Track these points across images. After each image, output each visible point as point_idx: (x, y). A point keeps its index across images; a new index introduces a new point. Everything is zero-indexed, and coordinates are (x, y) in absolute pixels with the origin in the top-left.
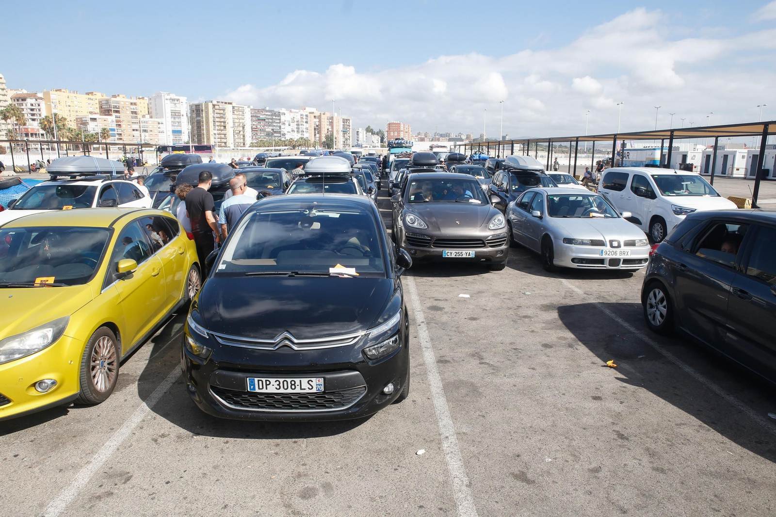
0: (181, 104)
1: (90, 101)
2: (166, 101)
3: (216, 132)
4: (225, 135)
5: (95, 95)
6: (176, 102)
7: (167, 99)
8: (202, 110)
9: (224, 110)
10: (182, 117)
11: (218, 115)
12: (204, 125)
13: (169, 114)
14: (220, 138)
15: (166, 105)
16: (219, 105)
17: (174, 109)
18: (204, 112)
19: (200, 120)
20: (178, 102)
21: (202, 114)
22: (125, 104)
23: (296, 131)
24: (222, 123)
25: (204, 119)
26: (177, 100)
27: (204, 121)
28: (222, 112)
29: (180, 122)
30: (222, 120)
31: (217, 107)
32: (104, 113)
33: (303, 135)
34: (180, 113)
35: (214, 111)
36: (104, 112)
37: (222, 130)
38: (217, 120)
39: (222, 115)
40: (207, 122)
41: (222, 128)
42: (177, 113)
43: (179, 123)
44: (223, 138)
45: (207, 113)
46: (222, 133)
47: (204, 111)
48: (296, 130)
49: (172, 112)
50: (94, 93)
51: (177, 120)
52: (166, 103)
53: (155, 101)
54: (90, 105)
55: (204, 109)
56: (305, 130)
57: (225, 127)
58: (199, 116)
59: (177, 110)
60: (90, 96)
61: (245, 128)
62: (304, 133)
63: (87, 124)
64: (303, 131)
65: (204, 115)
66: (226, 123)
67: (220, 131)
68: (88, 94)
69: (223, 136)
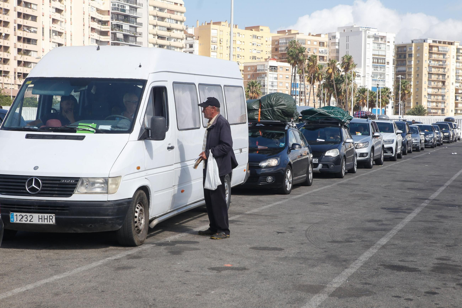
0: (388, 44)
1: (255, 40)
2: (368, 39)
3: (431, 91)
4: (443, 96)
5: (262, 30)
6: (380, 41)
7: (369, 37)
8: (410, 55)
9: (444, 55)
10: (387, 66)
11: (436, 64)
12: (412, 79)
13: (369, 62)
14: (436, 102)
15: (367, 46)
16: (438, 47)
17: (377, 53)
18: (413, 59)
19: (405, 71)
20: (383, 42)
21: (410, 61)
22: (312, 44)
24: (441, 77)
25: (413, 69)
26: (382, 39)
27: (413, 73)
28: (441, 57)
29: (384, 74)
30: (441, 71)
31: (435, 50)
32: (280, 58)
34: (384, 59)
35: (430, 57)
36: (281, 56)
37: (439, 89)
38: (434, 71)
39: (441, 63)
40: (419, 75)
41: (440, 84)
42: (380, 59)
43: (381, 75)
44: (440, 102)
45: (420, 60)
46: (439, 93)
47: (413, 55)
49: (373, 58)
50: (261, 28)
51: (379, 71)
52: (367, 42)
53: (347, 40)
54: (255, 47)
55: (413, 52)
57: (443, 83)
58: (404, 65)
59: (380, 54)
60: (254, 32)
63: (263, 76)
65: (413, 63)
66: (446, 77)
67: (436, 90)
68: (251, 28)
69: (440, 98)
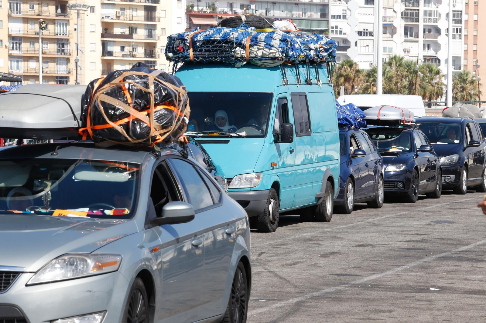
23: (401, 31)
33: (437, 47)
48: (400, 24)
56: (442, 24)
61: (158, 14)
62: (442, 39)
64: (438, 31)
